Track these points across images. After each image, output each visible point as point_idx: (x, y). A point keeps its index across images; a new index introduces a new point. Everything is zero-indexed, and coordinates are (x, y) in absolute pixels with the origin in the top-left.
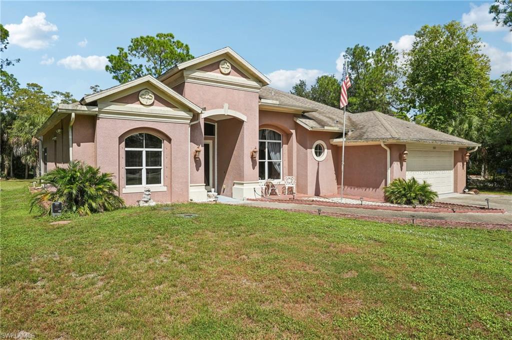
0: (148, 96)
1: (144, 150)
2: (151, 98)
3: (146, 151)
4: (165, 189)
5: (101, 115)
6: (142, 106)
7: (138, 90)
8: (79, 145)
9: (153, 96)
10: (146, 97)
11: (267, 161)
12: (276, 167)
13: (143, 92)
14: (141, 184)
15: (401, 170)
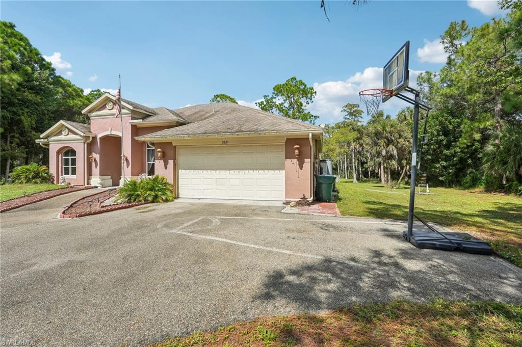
1: (70, 157)
4: (76, 177)
5: (50, 142)
14: (69, 174)
15: (166, 169)
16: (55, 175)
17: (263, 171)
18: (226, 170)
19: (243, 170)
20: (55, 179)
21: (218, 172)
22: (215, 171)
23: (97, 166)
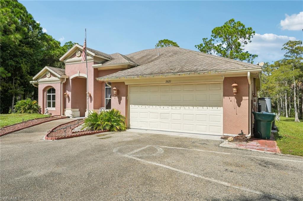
1: (51, 94)
4: (55, 110)
5: (39, 83)
6: (48, 78)
7: (46, 73)
14: (51, 107)
15: (120, 104)
16: (42, 107)
19: (183, 106)
20: (42, 110)
21: (162, 107)
23: (70, 101)
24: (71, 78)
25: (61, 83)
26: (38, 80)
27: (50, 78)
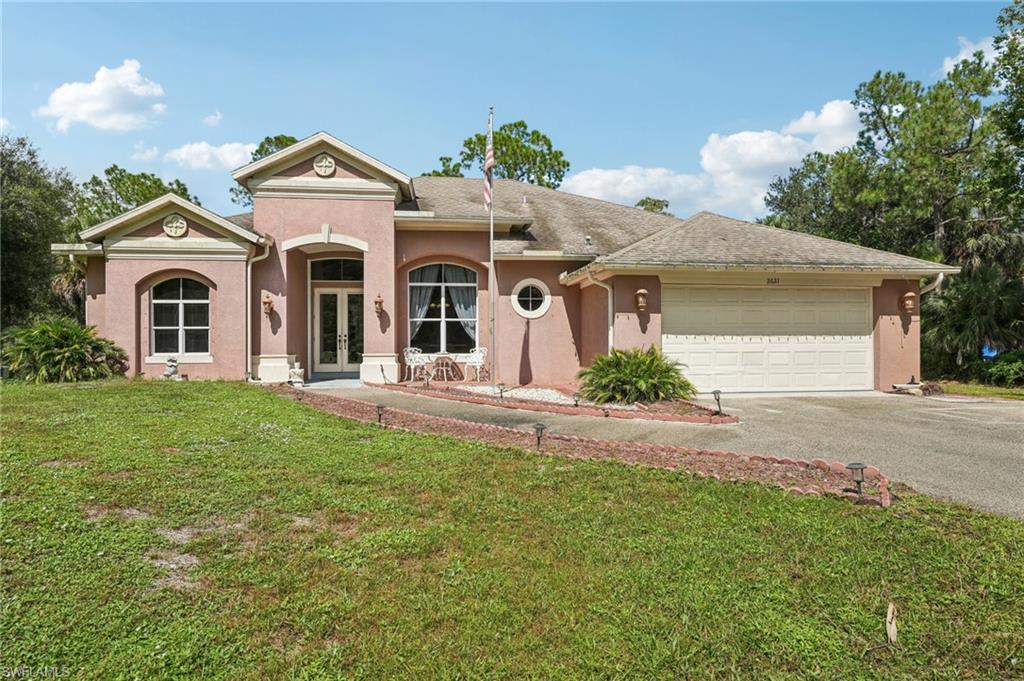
0: (178, 224)
1: (181, 303)
2: (181, 226)
3: (185, 305)
4: (210, 360)
5: (110, 256)
6: (169, 239)
7: (161, 217)
8: (94, 298)
9: (185, 223)
10: (174, 225)
11: (443, 320)
12: (469, 331)
13: (169, 219)
14: (177, 351)
15: (644, 332)
16: (130, 352)
17: (831, 337)
18: (763, 335)
19: (795, 335)
20: (132, 364)
21: (747, 338)
22: (740, 338)
23: (280, 326)
24: (286, 245)
25: (247, 262)
26: (105, 242)
27: (185, 239)
